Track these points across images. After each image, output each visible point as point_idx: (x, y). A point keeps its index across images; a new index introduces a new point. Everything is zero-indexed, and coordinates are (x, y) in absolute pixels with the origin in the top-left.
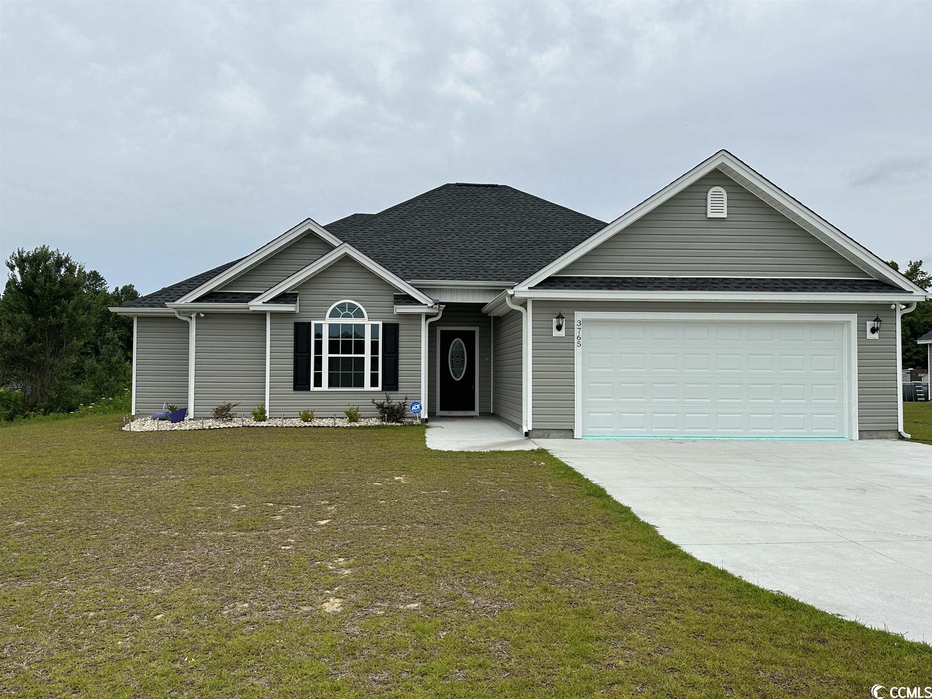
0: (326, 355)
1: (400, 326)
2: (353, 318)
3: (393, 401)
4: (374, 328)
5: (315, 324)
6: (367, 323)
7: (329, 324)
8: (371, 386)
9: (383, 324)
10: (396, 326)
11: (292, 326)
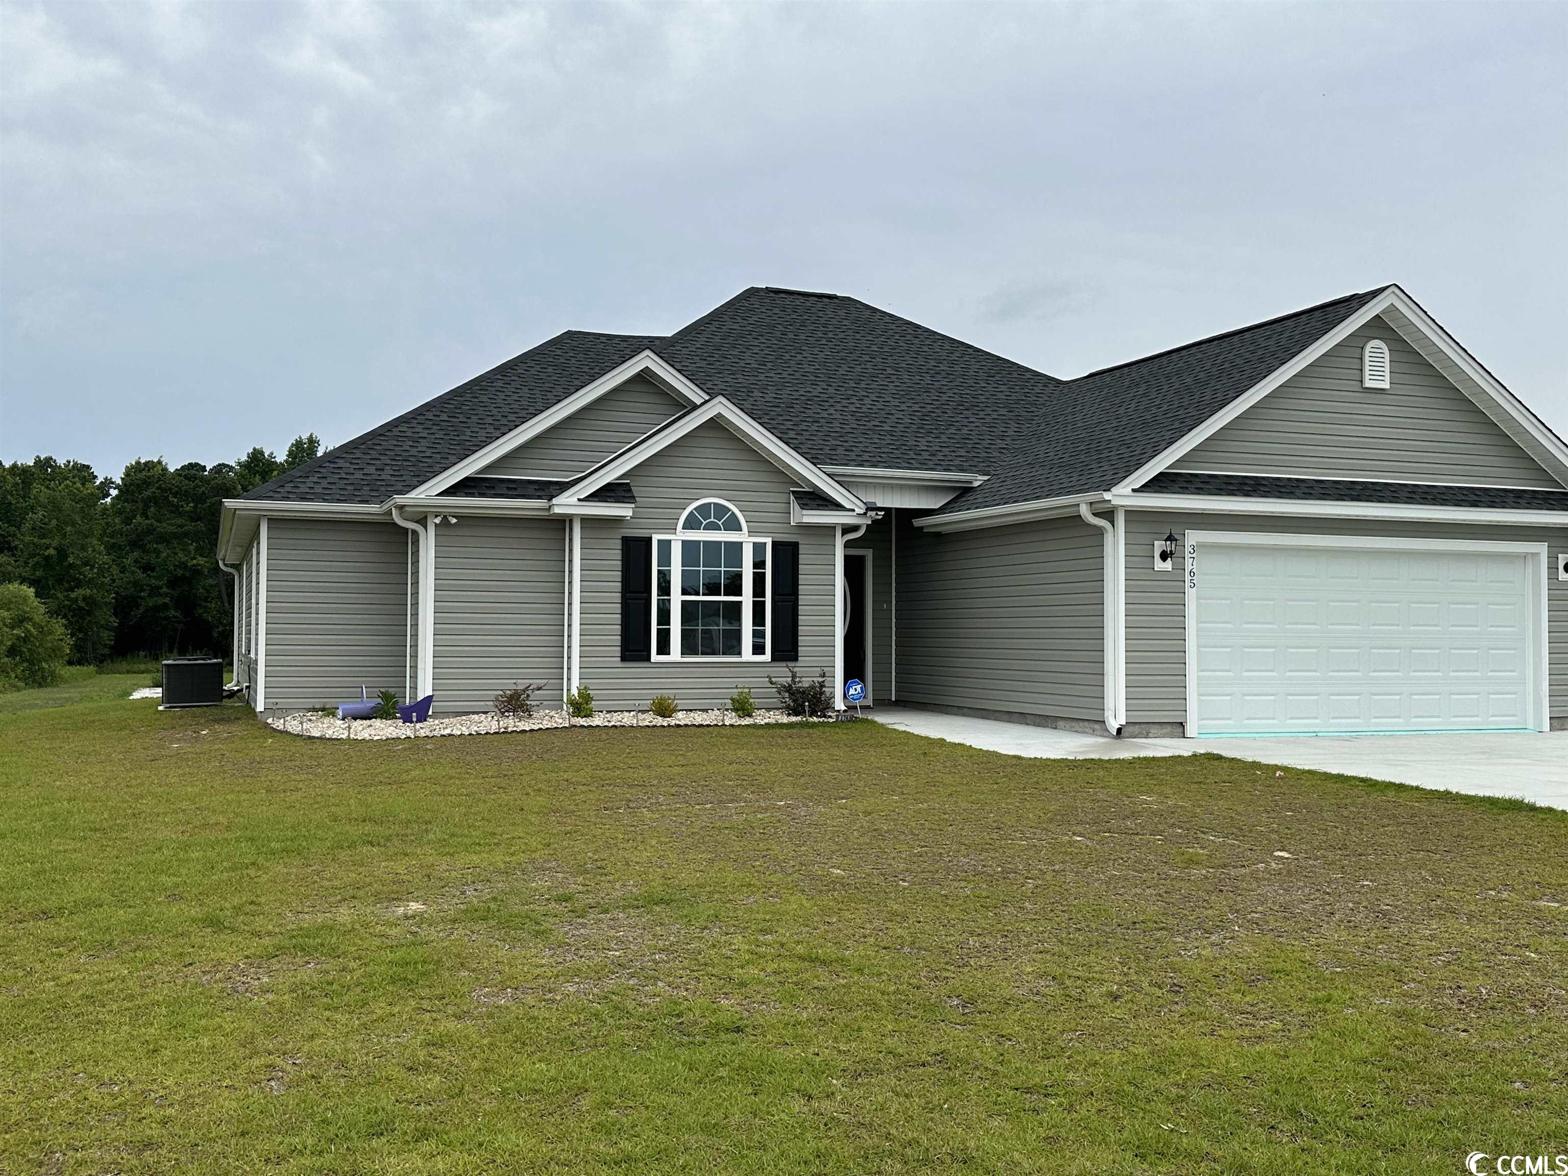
0: (676, 599)
1: (800, 546)
2: (723, 532)
3: (803, 679)
4: (759, 548)
5: (659, 541)
6: (746, 539)
7: (683, 541)
8: (754, 654)
9: (773, 542)
10: (795, 546)
11: (618, 544)
